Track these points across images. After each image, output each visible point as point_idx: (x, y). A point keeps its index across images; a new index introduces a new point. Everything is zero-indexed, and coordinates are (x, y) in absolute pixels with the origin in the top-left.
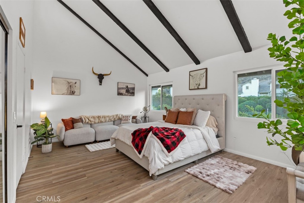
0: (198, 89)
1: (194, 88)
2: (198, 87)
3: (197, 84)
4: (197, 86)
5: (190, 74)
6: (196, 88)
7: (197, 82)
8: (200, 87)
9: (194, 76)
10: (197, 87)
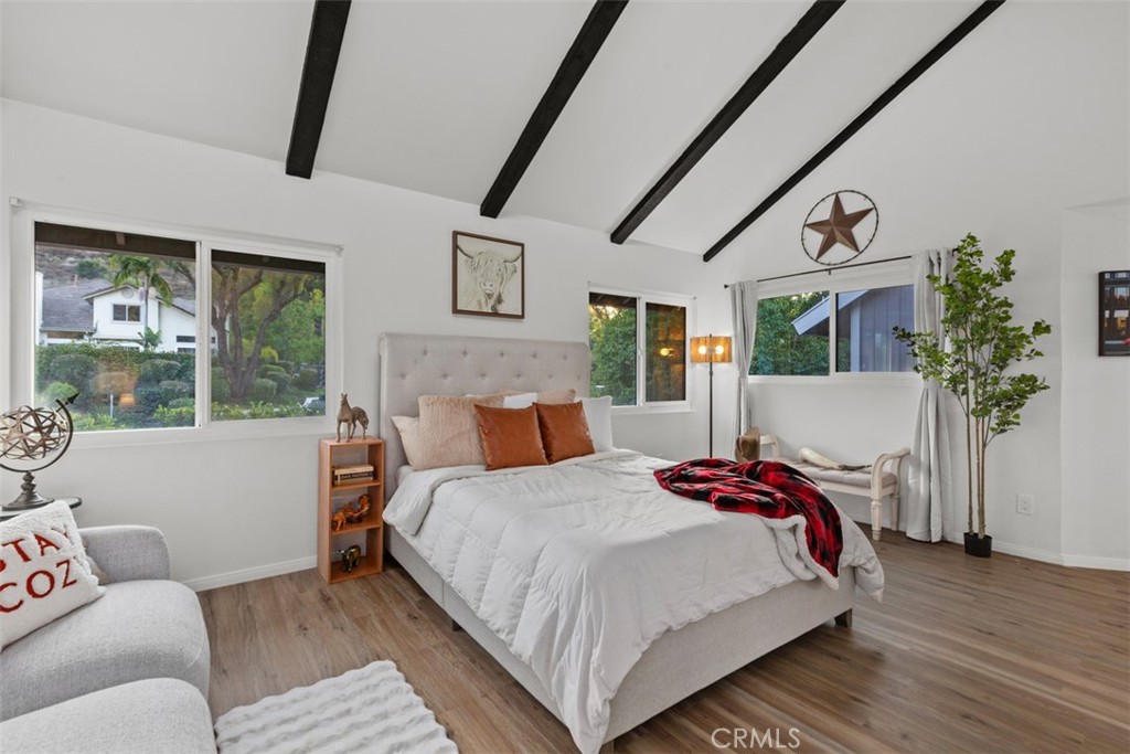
0: (495, 314)
1: (476, 310)
2: (494, 307)
3: (489, 296)
4: (492, 302)
5: (459, 243)
6: (485, 310)
7: (489, 287)
8: (502, 309)
9: (476, 259)
10: (490, 306)
